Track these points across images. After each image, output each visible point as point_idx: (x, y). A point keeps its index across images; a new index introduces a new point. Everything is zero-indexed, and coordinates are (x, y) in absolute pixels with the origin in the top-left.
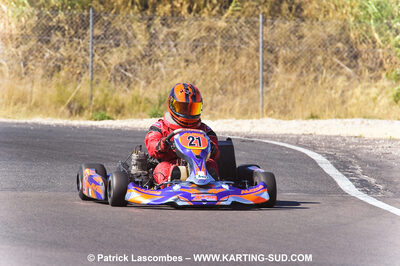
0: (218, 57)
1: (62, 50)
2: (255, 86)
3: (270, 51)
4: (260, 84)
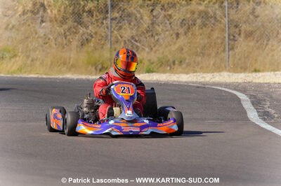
2: (224, 51)
3: (236, 26)
4: (227, 49)
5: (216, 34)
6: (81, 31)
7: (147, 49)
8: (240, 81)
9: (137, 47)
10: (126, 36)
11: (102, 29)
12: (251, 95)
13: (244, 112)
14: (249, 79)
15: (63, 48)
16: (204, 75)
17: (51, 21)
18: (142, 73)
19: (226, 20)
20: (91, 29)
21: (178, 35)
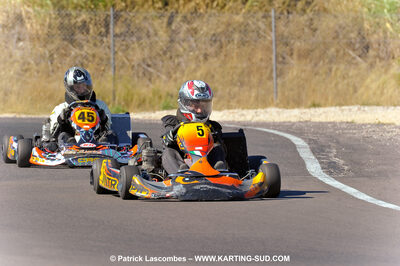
0: (236, 51)
1: (85, 48)
3: (287, 44)
4: (274, 75)
5: (259, 55)
6: (73, 53)
7: (164, 77)
8: (293, 120)
9: (151, 74)
10: (135, 58)
11: (101, 50)
12: (310, 140)
13: (302, 163)
14: (306, 118)
15: (49, 76)
16: (245, 112)
17: (32, 39)
18: (159, 110)
19: (273, 35)
20: (87, 49)
21: (206, 57)
